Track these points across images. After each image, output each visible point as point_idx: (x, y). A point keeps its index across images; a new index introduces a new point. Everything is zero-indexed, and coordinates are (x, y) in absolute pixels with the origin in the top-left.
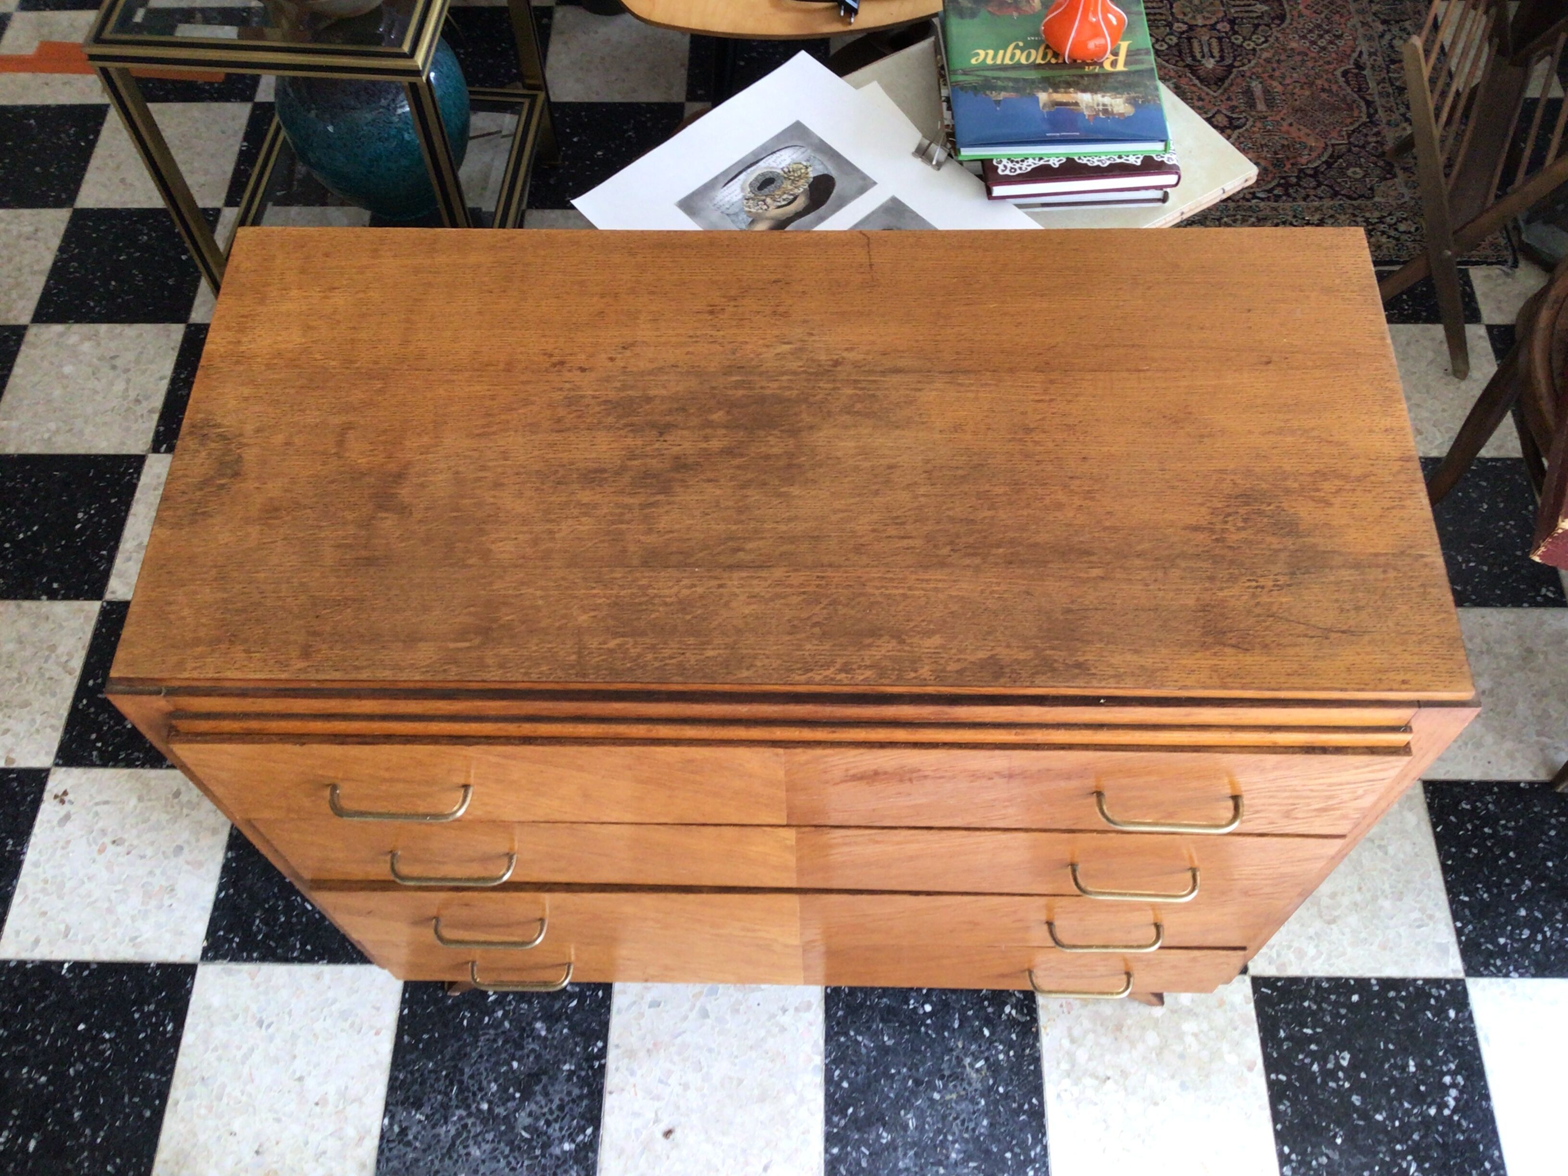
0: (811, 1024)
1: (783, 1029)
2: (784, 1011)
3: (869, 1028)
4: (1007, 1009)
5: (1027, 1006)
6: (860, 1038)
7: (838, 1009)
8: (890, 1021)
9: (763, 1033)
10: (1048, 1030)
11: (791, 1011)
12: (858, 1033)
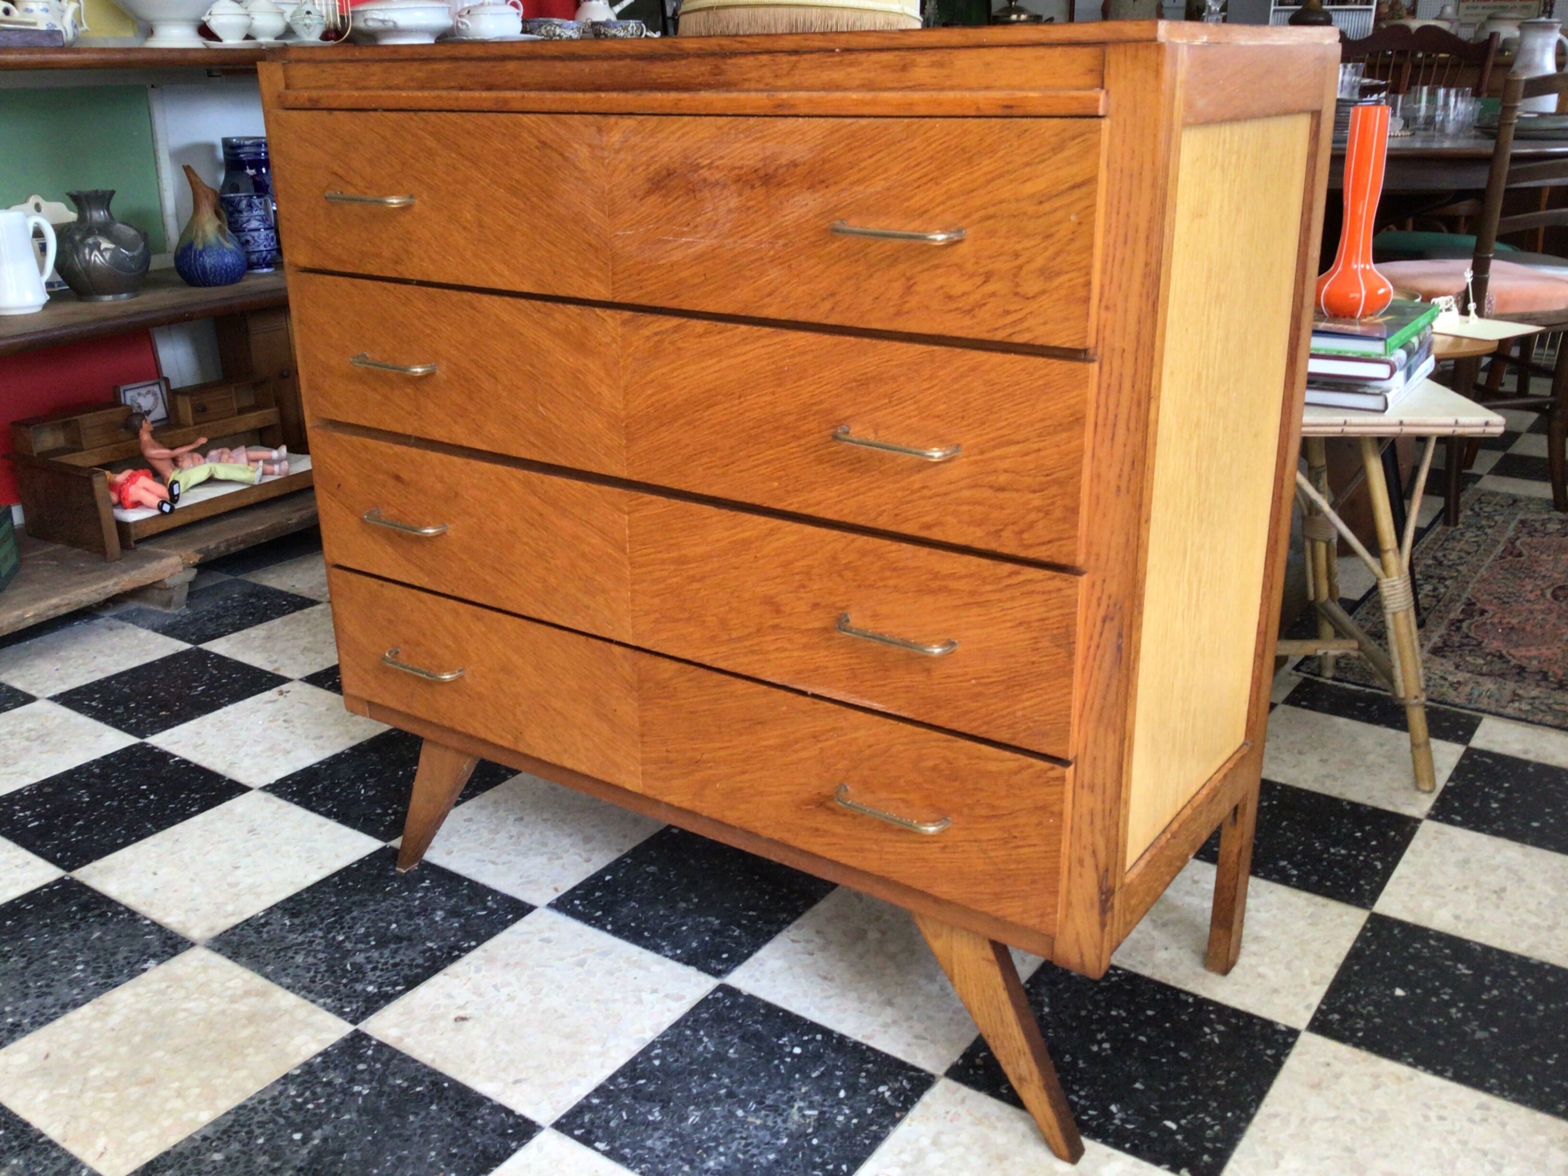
0: (669, 1010)
1: (640, 1001)
2: (654, 991)
3: (722, 1037)
4: (882, 1089)
5: (906, 1096)
6: (705, 1039)
7: (707, 1012)
8: (748, 1041)
9: (618, 996)
10: (914, 1123)
11: (661, 995)
12: (706, 1035)
